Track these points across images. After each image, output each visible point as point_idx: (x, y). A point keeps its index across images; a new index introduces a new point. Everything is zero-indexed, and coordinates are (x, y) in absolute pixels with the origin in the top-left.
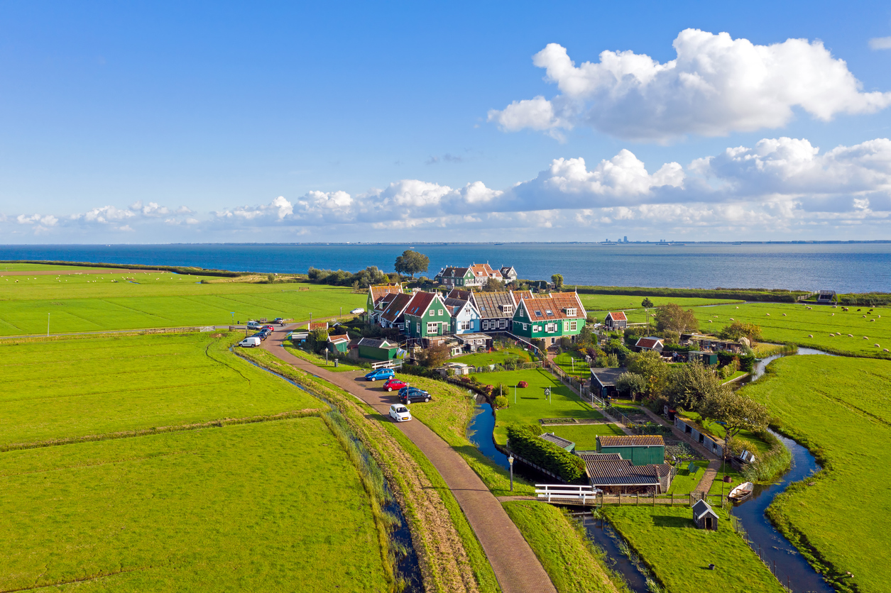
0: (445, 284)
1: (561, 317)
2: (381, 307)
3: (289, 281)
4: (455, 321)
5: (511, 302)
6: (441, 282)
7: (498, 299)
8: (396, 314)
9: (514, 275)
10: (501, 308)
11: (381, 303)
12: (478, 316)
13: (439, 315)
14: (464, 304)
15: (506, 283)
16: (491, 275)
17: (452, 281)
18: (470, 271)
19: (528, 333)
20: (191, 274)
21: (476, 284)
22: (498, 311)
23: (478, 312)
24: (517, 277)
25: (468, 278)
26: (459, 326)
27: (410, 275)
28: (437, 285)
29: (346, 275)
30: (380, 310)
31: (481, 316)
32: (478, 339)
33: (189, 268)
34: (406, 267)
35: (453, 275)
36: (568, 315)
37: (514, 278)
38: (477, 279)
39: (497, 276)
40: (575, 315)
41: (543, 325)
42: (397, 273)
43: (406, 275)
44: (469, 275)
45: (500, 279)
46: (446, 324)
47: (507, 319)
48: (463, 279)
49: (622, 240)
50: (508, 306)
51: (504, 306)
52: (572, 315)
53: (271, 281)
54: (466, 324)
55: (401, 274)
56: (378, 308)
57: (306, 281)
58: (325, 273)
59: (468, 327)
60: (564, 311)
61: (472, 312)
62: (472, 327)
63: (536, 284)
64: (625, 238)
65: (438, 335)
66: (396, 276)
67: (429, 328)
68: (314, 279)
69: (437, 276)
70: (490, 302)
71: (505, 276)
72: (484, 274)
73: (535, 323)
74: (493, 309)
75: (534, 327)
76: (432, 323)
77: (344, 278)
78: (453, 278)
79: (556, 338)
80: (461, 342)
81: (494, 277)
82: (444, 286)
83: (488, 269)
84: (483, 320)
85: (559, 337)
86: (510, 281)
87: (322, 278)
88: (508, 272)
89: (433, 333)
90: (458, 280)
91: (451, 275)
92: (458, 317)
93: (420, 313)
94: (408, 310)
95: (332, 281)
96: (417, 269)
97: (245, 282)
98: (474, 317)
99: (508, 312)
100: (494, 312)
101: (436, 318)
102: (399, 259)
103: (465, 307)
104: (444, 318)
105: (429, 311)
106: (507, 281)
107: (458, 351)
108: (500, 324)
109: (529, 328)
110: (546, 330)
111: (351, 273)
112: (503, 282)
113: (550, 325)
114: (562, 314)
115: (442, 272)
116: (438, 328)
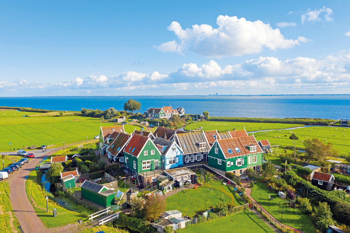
0: (149, 117)
1: (246, 153)
2: (108, 142)
3: (71, 115)
4: (164, 158)
5: (204, 140)
6: (147, 116)
7: (195, 137)
8: (118, 150)
9: (184, 112)
10: (198, 145)
11: (108, 139)
12: (181, 152)
13: (152, 154)
14: (171, 144)
15: (180, 116)
16: (173, 112)
17: (153, 115)
18: (162, 110)
19: (223, 167)
20: (25, 111)
21: (166, 117)
22: (196, 147)
23: (182, 150)
24: (185, 113)
25: (161, 114)
26: (167, 162)
27: (131, 112)
28: (145, 117)
29: (100, 112)
30: (107, 144)
31: (184, 153)
32: (185, 176)
33: (26, 108)
34: (129, 108)
35: (153, 112)
36: (250, 151)
37: (183, 114)
38: (166, 114)
39: (176, 112)
40: (255, 151)
41: (234, 161)
42: (124, 111)
43: (130, 112)
44: (162, 112)
45: (178, 114)
46: (157, 161)
47: (202, 153)
48: (159, 114)
49: (216, 95)
50: (202, 143)
51: (200, 143)
52: (253, 151)
53: (61, 115)
54: (173, 159)
55: (127, 111)
56: (106, 142)
57: (80, 115)
58: (89, 111)
59: (174, 161)
60: (248, 148)
61: (177, 150)
62: (177, 162)
63: (195, 116)
64: (217, 93)
65: (151, 170)
66: (124, 113)
67: (143, 165)
68: (84, 114)
69: (145, 113)
70: (189, 140)
71: (180, 113)
72: (170, 112)
73: (229, 160)
74: (192, 146)
75: (228, 163)
76: (146, 161)
77: (98, 113)
78: (153, 114)
79: (244, 170)
80: (171, 179)
81: (174, 113)
82: (149, 118)
83: (171, 109)
84: (185, 156)
85: (245, 169)
86: (182, 115)
87: (87, 114)
88: (180, 110)
89: (147, 169)
90: (156, 115)
91: (152, 112)
92: (166, 155)
93: (136, 153)
94: (127, 148)
95: (92, 115)
96: (135, 109)
97: (48, 116)
98: (179, 154)
99: (203, 148)
100: (193, 148)
101: (150, 157)
102: (126, 104)
103: (172, 146)
104: (155, 157)
105: (143, 152)
106: (181, 115)
107: (169, 188)
108: (197, 157)
109: (224, 164)
110: (236, 165)
111: (102, 111)
112: (179, 115)
113: (239, 160)
114: (246, 150)
115: (148, 110)
116: (151, 165)
